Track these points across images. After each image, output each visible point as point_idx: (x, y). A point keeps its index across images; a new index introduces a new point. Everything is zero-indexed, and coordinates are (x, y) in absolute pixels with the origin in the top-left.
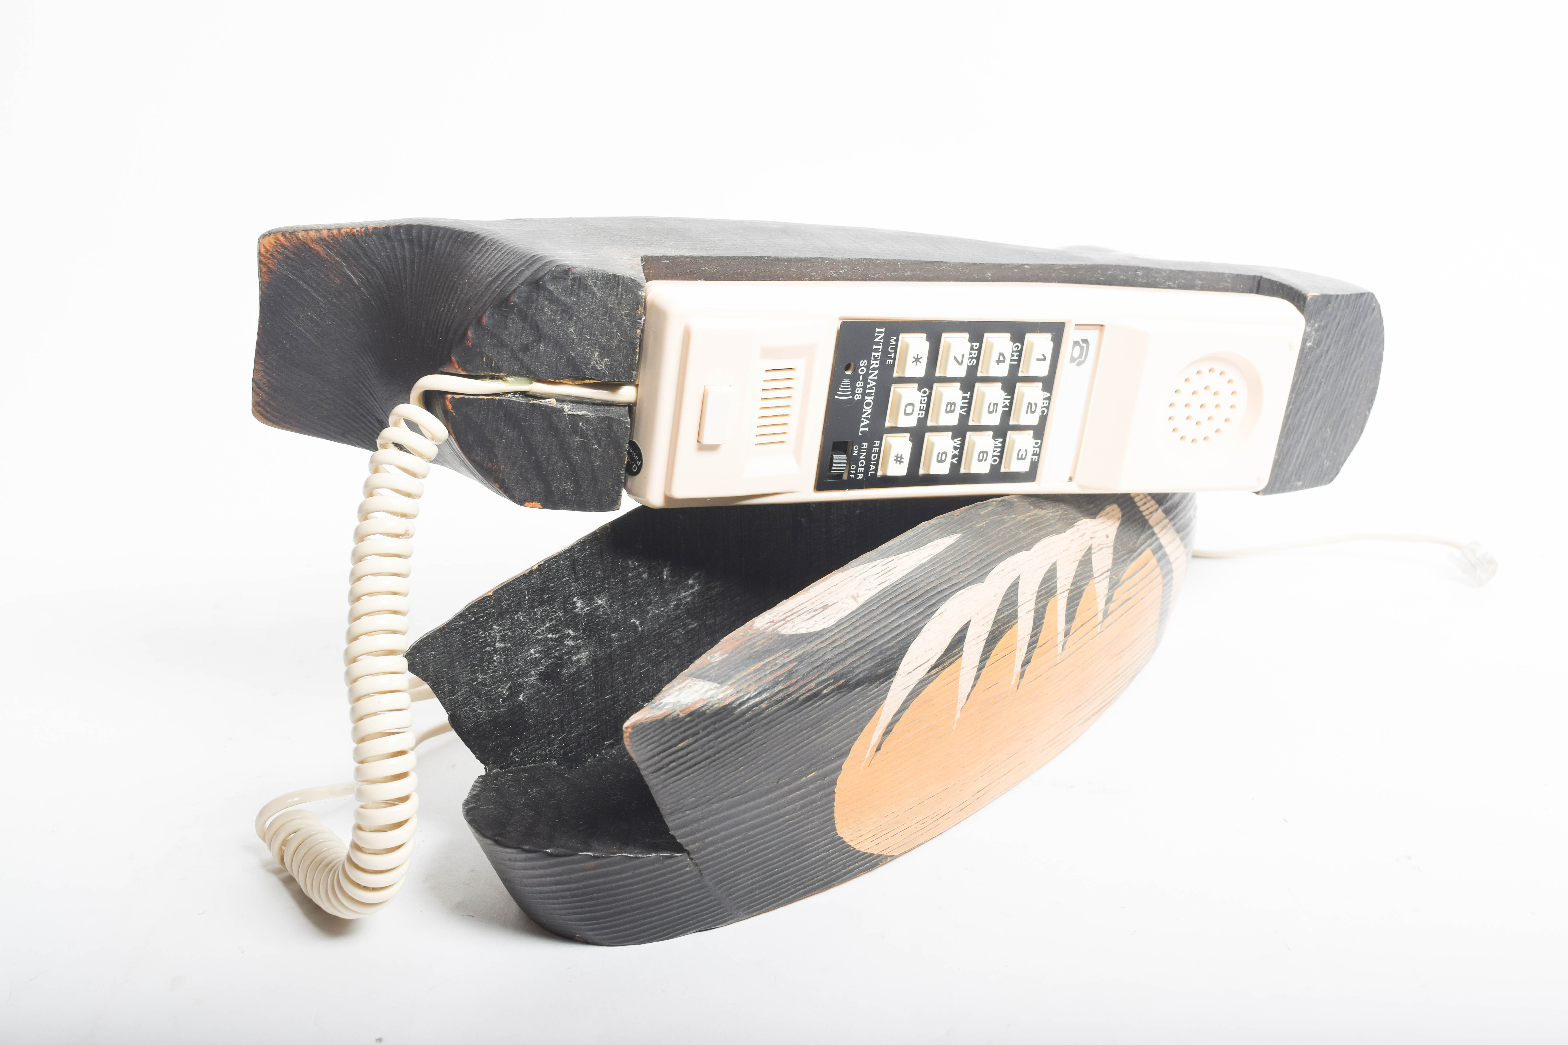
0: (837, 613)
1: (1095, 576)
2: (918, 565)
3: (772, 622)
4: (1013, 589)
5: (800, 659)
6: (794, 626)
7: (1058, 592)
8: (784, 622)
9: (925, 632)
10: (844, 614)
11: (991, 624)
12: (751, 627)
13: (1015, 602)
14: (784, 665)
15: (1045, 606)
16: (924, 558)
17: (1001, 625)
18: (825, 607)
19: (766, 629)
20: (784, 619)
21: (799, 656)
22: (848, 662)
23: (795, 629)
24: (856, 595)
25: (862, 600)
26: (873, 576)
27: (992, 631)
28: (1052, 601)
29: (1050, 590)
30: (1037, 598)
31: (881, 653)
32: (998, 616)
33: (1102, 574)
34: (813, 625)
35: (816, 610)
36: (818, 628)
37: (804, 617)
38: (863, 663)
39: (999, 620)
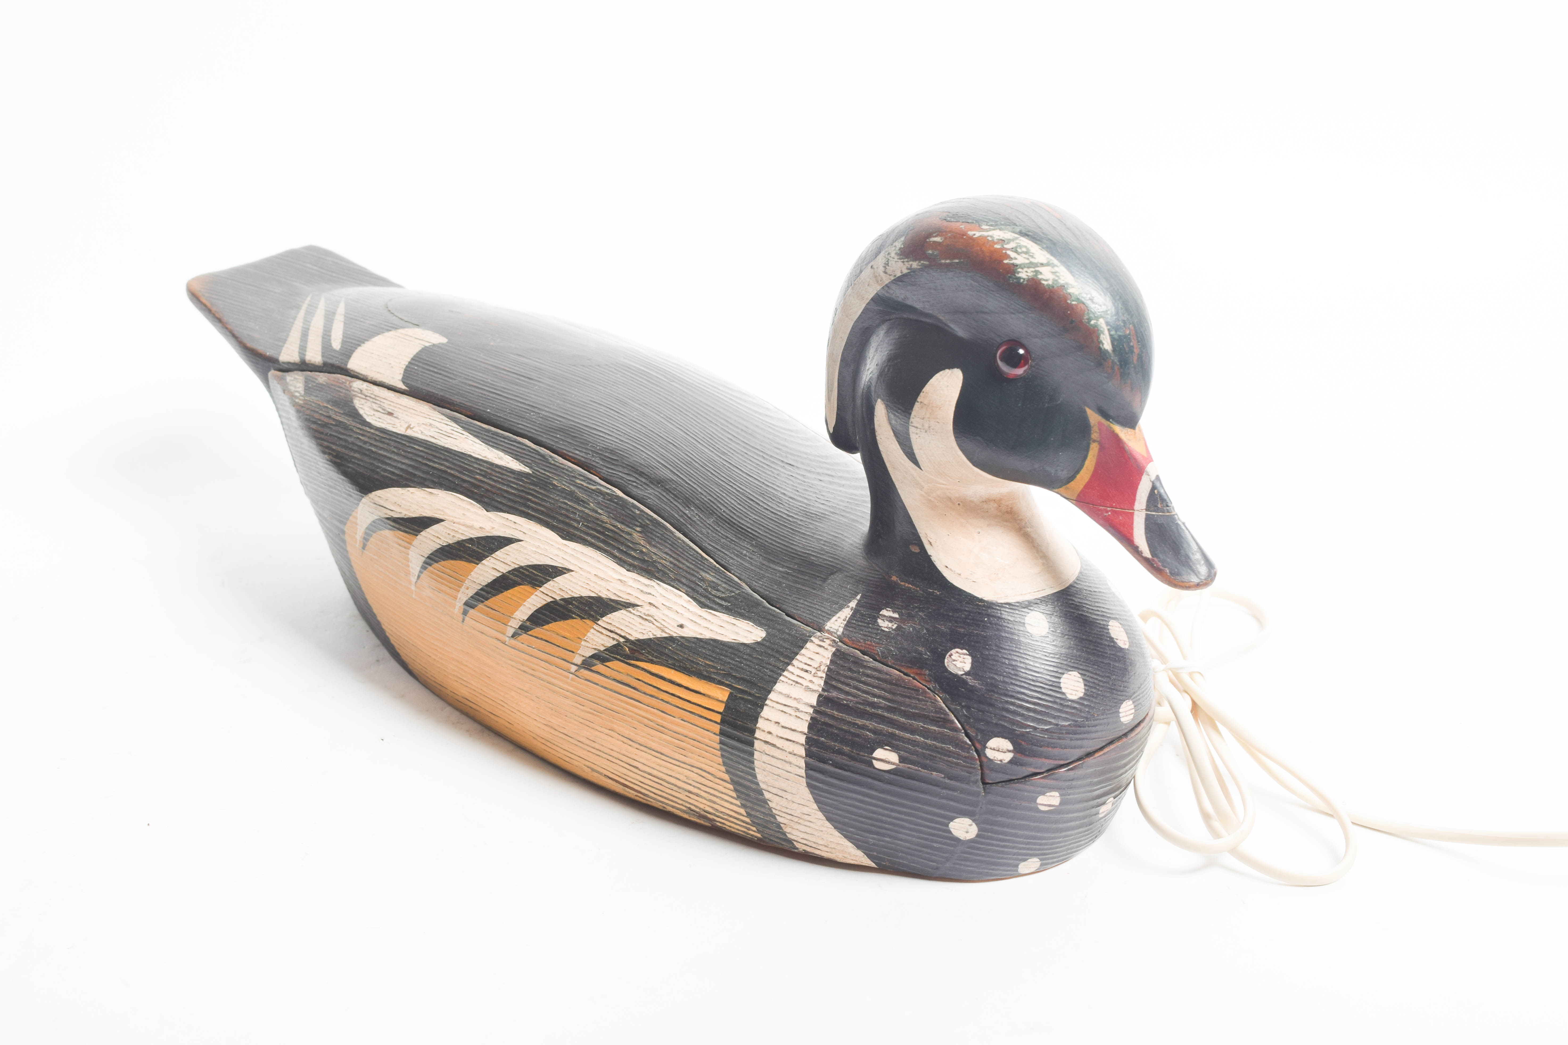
0: (389, 424)
1: (599, 622)
2: (469, 453)
3: (361, 391)
4: (504, 542)
5: (339, 424)
6: (363, 405)
7: (541, 589)
8: (364, 397)
9: (408, 491)
10: (390, 428)
11: (455, 540)
12: (351, 382)
13: (492, 551)
14: (329, 417)
15: (515, 584)
16: (479, 454)
17: (462, 551)
18: (390, 414)
19: (353, 391)
20: (366, 396)
21: (341, 422)
22: (352, 454)
23: (361, 406)
24: (411, 427)
25: (409, 433)
26: (437, 428)
27: (452, 546)
28: (525, 588)
29: (537, 580)
30: (515, 570)
31: (373, 471)
32: (468, 543)
33: (611, 631)
34: (368, 415)
35: (384, 410)
36: (368, 419)
37: (375, 406)
38: (358, 464)
39: (464, 545)
